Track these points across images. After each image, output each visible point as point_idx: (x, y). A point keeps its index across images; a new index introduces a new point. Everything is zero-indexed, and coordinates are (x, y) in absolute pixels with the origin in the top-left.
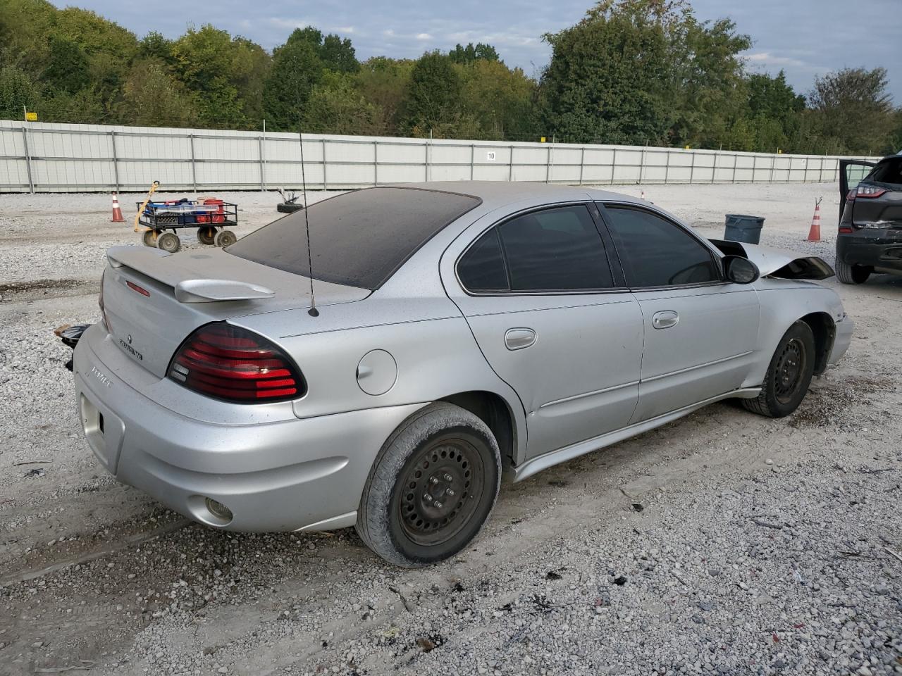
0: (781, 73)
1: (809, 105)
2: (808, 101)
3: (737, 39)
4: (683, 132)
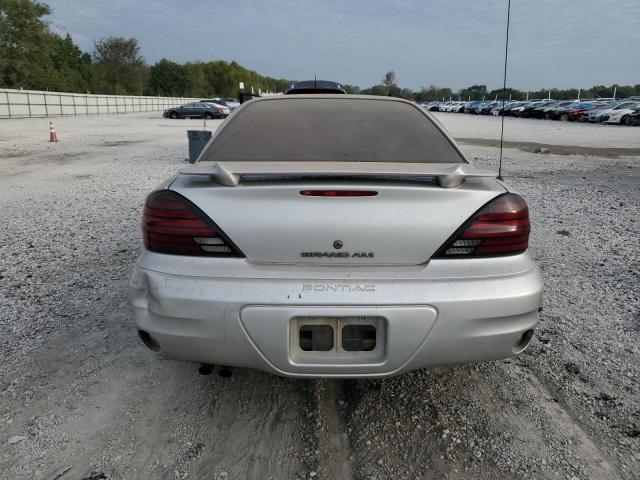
0: (68, 35)
1: (94, 60)
2: (92, 58)
3: (38, 5)
4: (13, 77)
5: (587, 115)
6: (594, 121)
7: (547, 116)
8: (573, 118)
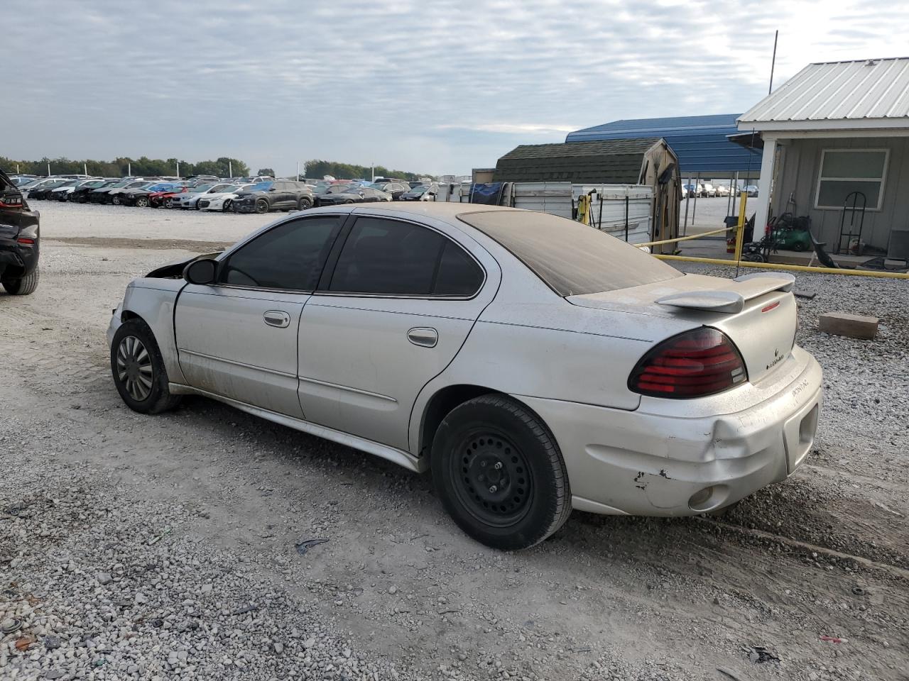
5: (178, 199)
6: (186, 207)
7: (116, 200)
8: (156, 202)
